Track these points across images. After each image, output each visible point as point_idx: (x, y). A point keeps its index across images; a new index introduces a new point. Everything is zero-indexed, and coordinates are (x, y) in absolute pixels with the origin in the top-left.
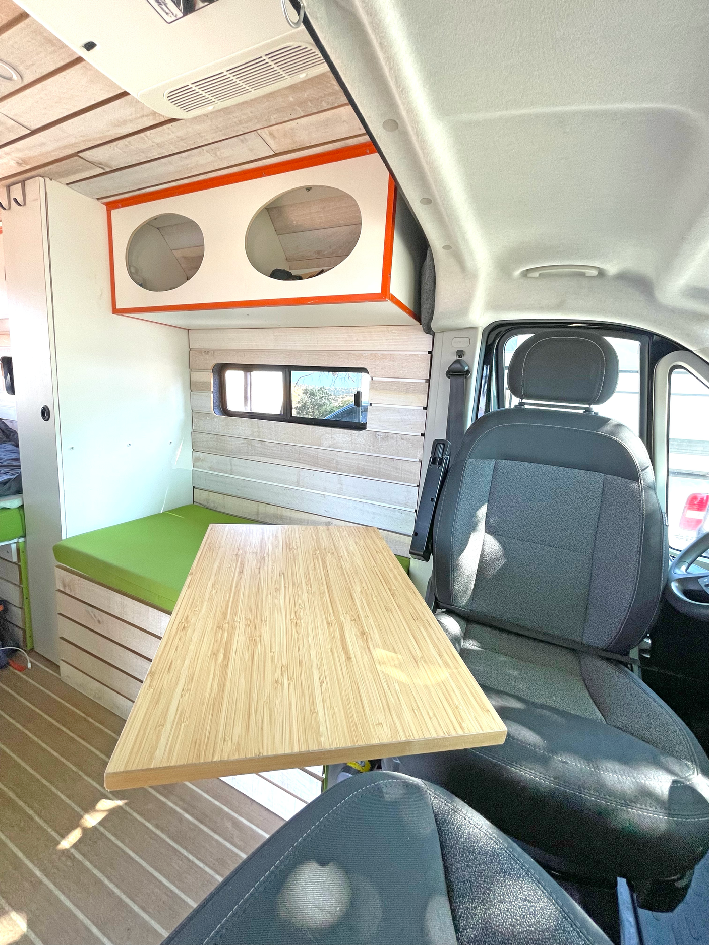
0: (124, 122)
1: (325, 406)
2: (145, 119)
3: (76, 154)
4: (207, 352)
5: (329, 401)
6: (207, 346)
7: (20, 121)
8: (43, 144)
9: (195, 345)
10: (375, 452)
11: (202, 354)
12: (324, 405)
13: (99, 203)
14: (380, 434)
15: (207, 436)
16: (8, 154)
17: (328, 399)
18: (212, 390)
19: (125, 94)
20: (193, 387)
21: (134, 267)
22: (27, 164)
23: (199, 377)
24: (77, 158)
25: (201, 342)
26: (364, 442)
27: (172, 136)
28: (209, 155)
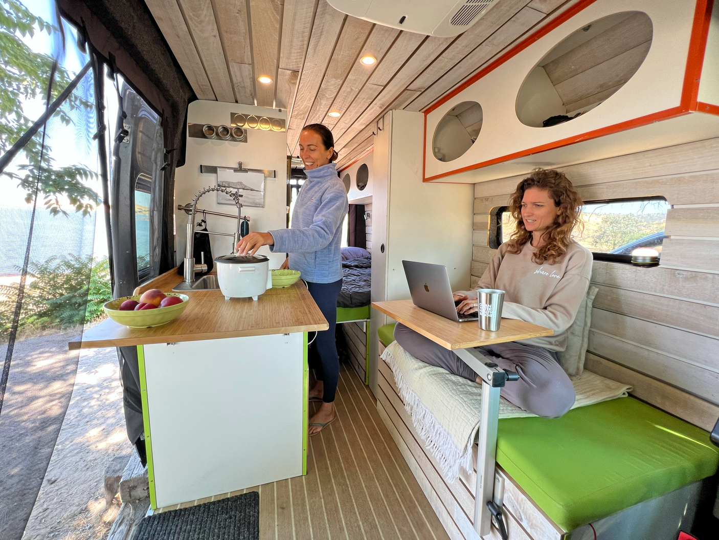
0: (429, 55)
1: (632, 234)
2: (441, 46)
3: (406, 89)
4: (487, 199)
5: (638, 228)
6: (486, 194)
7: (379, 84)
8: (390, 91)
9: (478, 195)
10: (672, 293)
11: (483, 201)
12: (630, 232)
13: (420, 113)
14: (681, 272)
15: (482, 265)
16: (376, 104)
17: (635, 227)
18: (489, 228)
19: (428, 37)
20: (475, 227)
21: (438, 148)
22: (383, 106)
23: (479, 219)
24: (406, 91)
25: (481, 192)
26: (654, 280)
27: (460, 47)
28: (488, 47)
